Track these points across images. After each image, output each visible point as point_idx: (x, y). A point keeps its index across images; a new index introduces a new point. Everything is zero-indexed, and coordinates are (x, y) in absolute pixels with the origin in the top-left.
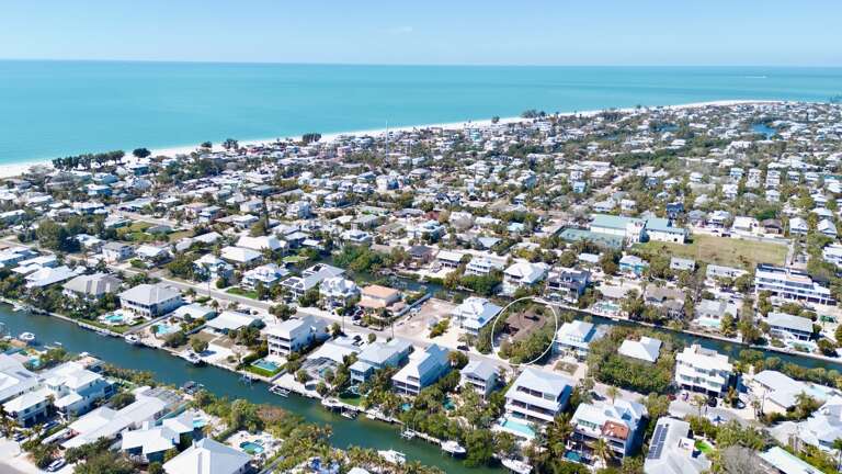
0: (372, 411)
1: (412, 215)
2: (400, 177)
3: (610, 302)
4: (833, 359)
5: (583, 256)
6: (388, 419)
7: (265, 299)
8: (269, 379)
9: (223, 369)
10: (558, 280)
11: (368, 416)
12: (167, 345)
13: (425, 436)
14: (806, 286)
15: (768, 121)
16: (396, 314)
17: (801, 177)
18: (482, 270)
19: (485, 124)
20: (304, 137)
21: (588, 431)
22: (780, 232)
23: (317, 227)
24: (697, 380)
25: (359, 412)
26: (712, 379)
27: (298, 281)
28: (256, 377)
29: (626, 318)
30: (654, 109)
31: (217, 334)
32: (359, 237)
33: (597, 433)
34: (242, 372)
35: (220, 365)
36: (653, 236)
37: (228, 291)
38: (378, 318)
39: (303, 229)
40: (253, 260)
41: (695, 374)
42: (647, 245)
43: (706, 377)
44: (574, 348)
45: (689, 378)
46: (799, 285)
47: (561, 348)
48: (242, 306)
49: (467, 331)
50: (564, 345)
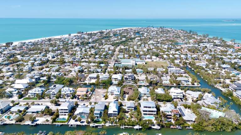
0: (106, 124)
1: (68, 65)
2: (54, 54)
3: (141, 81)
4: (194, 86)
5: (126, 71)
6: (113, 125)
7: (41, 99)
8: (66, 123)
9: (46, 124)
10: (128, 78)
11: (106, 126)
12: (17, 122)
13: (127, 126)
14: (180, 70)
15: (138, 32)
16: (90, 95)
17: (157, 45)
18: (105, 78)
19: (67, 36)
20: (6, 44)
21: (168, 113)
22: (163, 59)
23: (41, 73)
24: (177, 96)
25: (103, 125)
26: (180, 95)
27: (52, 91)
28: (61, 124)
29: (148, 85)
30: (110, 30)
31: (33, 114)
32: (59, 74)
33: (170, 113)
34: (54, 123)
35: (44, 123)
36: (138, 63)
37: (24, 99)
38: (85, 97)
39: (36, 74)
40: (26, 87)
41: (176, 95)
42: (137, 66)
43: (179, 95)
44: (145, 94)
45: (175, 96)
46: (178, 70)
47: (142, 95)
48: (35, 103)
49: (115, 96)
50: (143, 94)
